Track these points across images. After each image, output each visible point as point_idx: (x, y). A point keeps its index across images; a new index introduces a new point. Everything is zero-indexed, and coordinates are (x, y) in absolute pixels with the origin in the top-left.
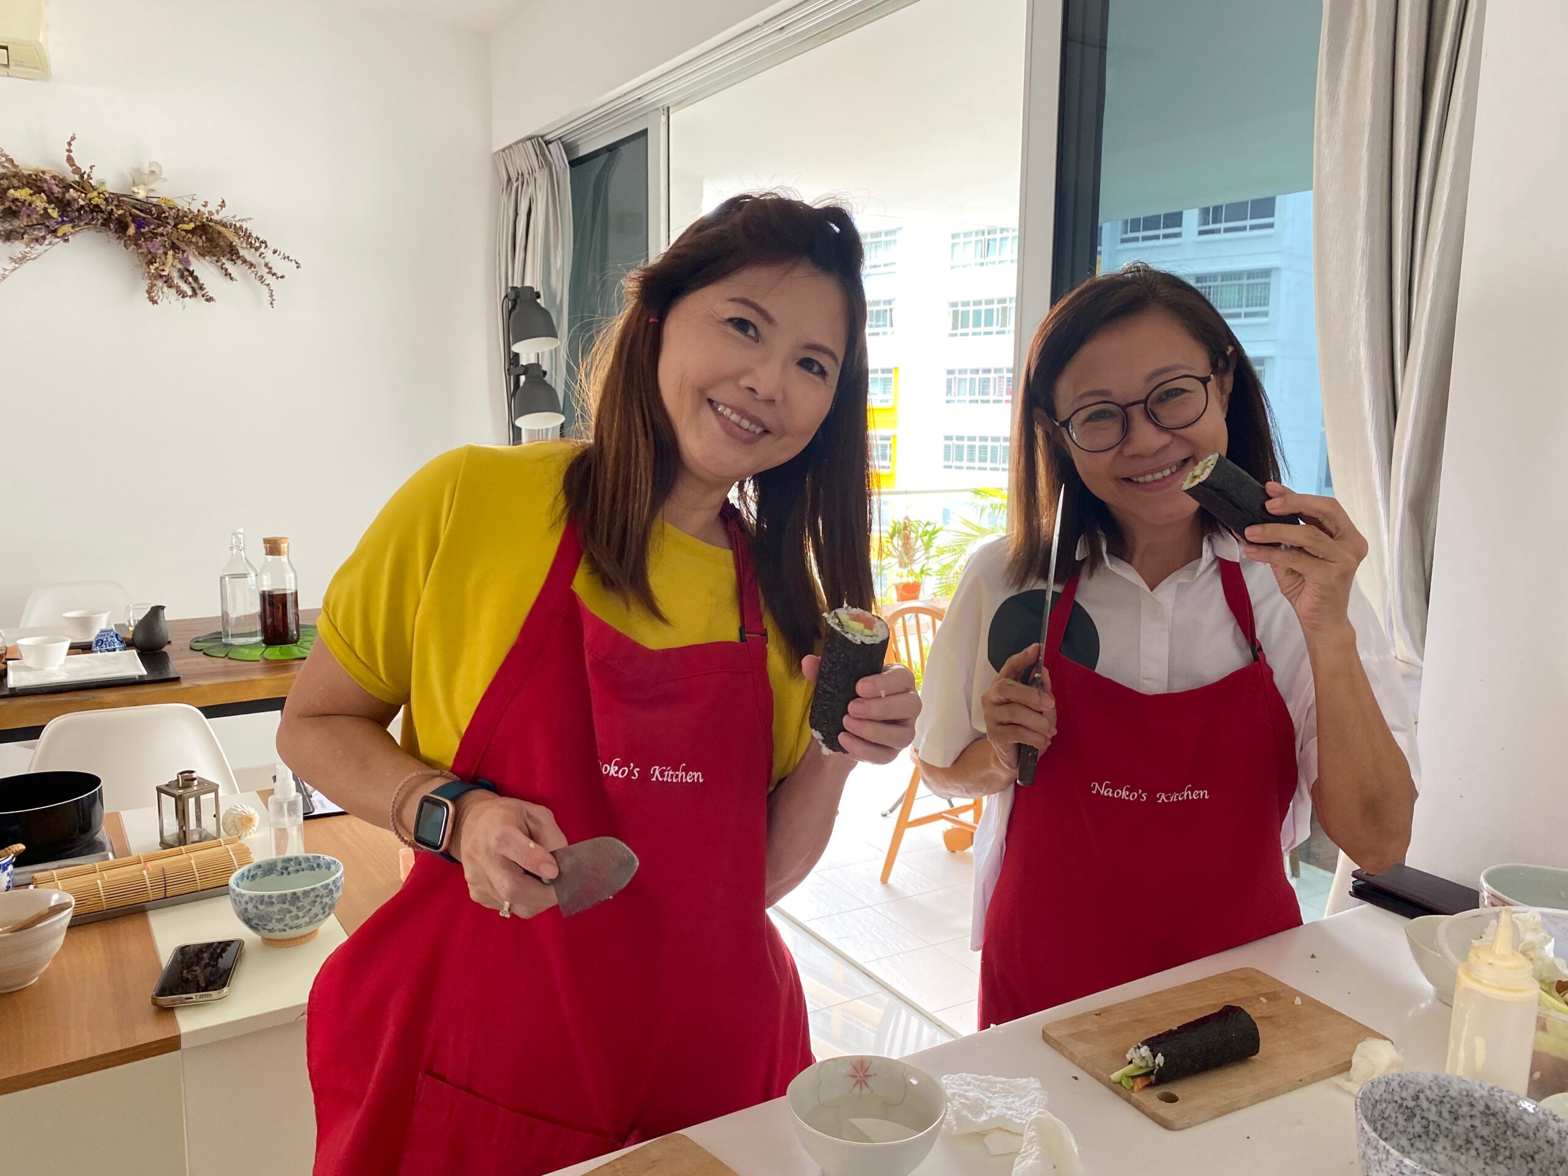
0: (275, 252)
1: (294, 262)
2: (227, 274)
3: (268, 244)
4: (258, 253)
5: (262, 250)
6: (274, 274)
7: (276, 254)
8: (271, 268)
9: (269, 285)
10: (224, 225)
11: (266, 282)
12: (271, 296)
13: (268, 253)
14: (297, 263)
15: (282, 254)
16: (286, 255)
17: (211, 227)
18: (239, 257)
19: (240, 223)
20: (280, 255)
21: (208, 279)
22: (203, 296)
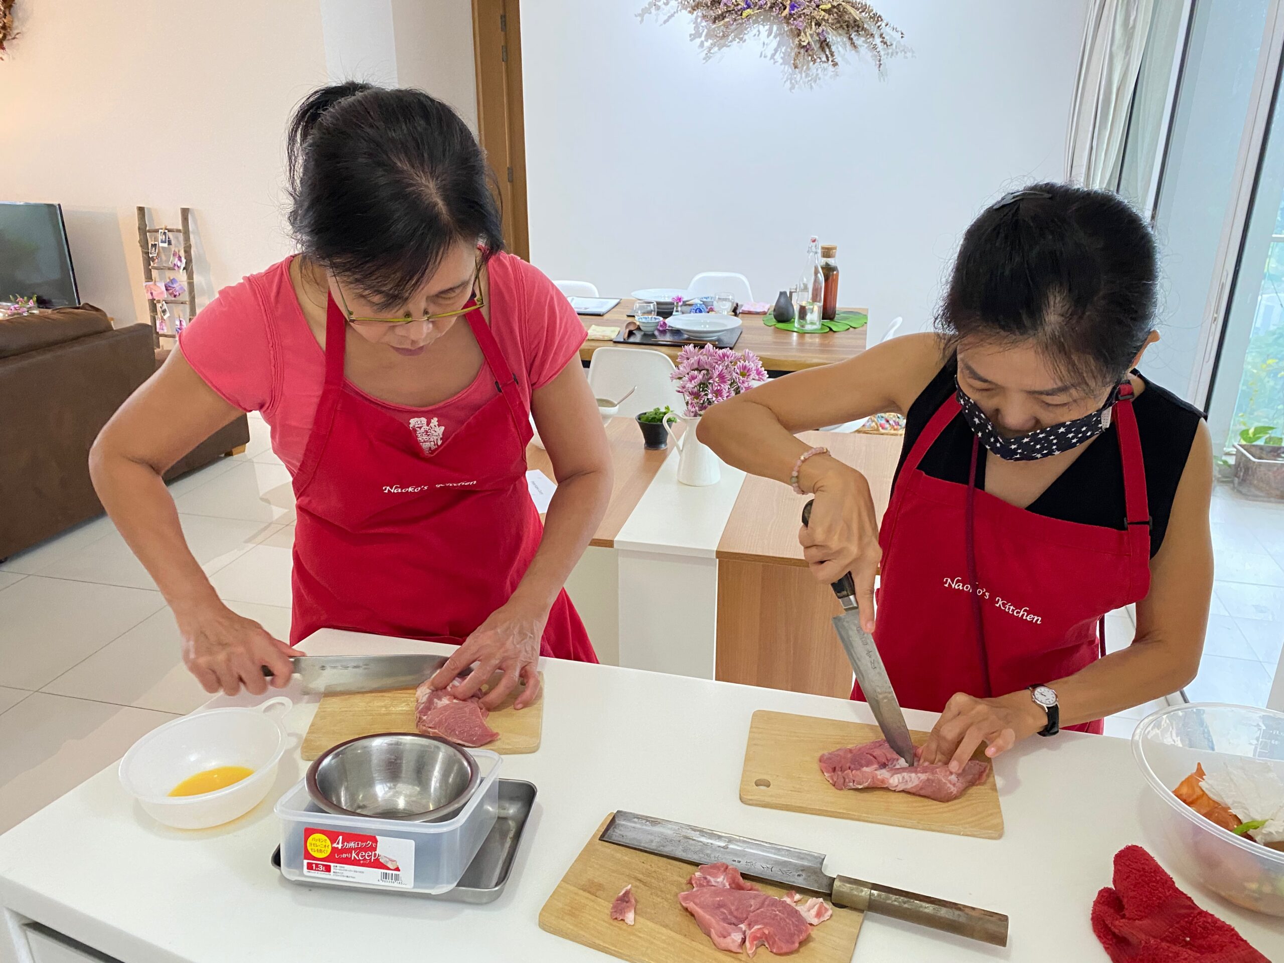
0: (887, 25)
1: (900, 33)
2: (853, 44)
3: (883, 18)
4: (877, 25)
5: (879, 24)
6: (885, 43)
7: (888, 26)
8: (884, 38)
9: (879, 52)
11: (878, 50)
12: (880, 61)
13: (883, 25)
14: (902, 34)
15: (892, 26)
16: (895, 27)
17: (843, 6)
18: (863, 29)
20: (890, 27)
21: (839, 48)
22: (833, 61)
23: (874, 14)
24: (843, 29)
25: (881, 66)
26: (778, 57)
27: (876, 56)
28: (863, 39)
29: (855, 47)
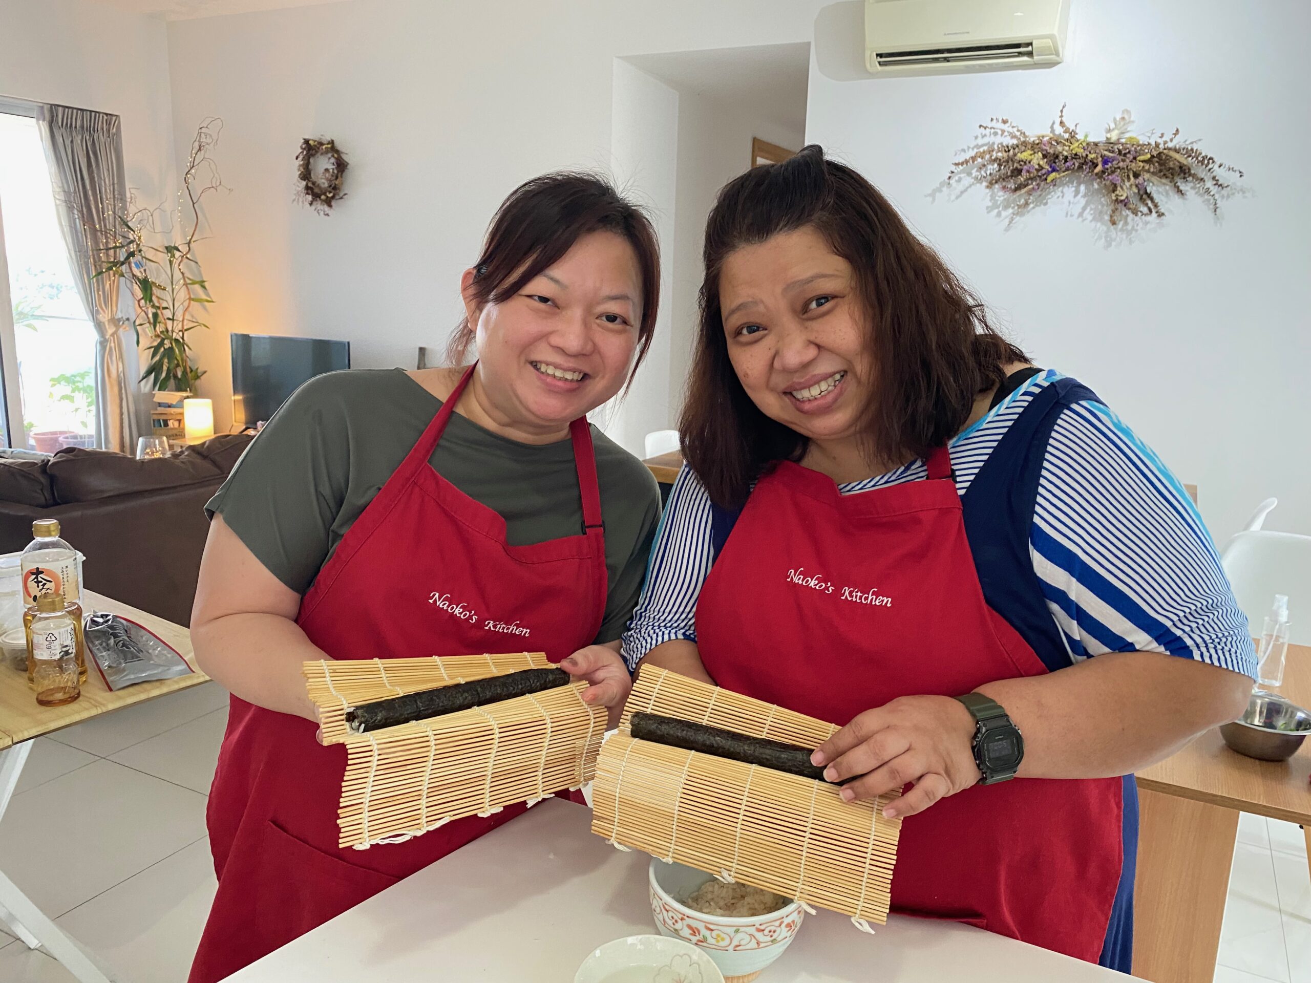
0: (1220, 166)
1: (1238, 173)
3: (1215, 159)
4: (1208, 168)
5: (1210, 166)
6: (1220, 186)
8: (1218, 180)
9: (1214, 195)
10: (1177, 151)
11: (1212, 193)
12: (1216, 204)
13: (1216, 167)
15: (1227, 166)
16: (1231, 167)
17: (1164, 154)
18: (1191, 174)
19: (1191, 145)
21: (1163, 198)
22: (1157, 212)
23: (1203, 157)
24: (1167, 177)
25: (1218, 210)
26: (1088, 214)
27: (1209, 200)
28: (1192, 184)
29: (1182, 194)
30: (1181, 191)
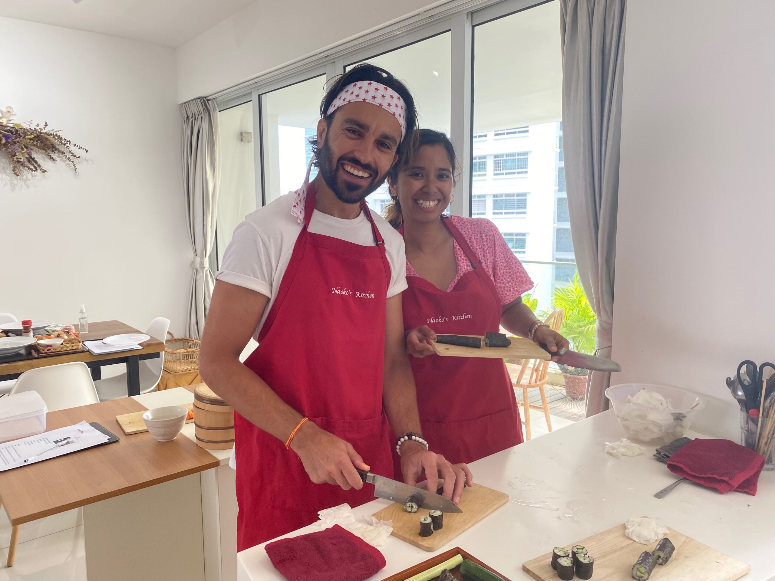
1: (84, 150)
2: (51, 158)
3: (71, 142)
4: (66, 146)
5: (68, 145)
6: (75, 156)
7: (76, 146)
8: (73, 153)
9: (73, 161)
10: (48, 134)
11: (72, 161)
12: (75, 167)
13: (71, 146)
14: (86, 150)
16: (80, 146)
17: (42, 136)
18: (56, 149)
19: (56, 132)
20: (77, 146)
21: (42, 161)
22: (41, 170)
23: (64, 140)
24: (44, 149)
25: (77, 170)
27: (69, 164)
28: (57, 155)
29: (54, 160)
30: (53, 158)
